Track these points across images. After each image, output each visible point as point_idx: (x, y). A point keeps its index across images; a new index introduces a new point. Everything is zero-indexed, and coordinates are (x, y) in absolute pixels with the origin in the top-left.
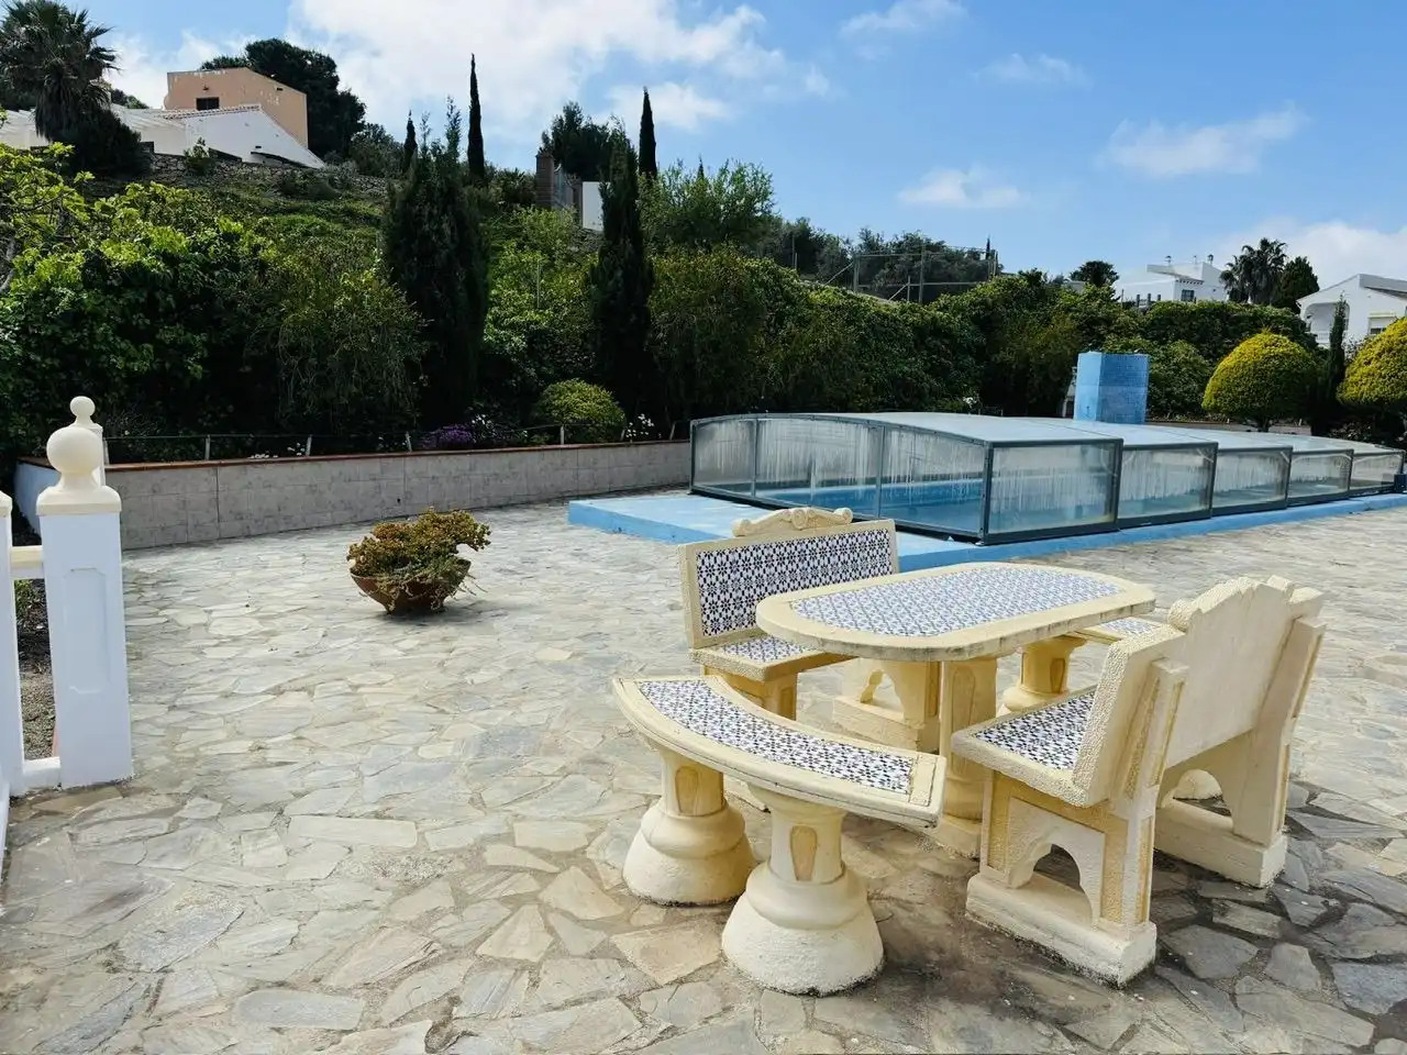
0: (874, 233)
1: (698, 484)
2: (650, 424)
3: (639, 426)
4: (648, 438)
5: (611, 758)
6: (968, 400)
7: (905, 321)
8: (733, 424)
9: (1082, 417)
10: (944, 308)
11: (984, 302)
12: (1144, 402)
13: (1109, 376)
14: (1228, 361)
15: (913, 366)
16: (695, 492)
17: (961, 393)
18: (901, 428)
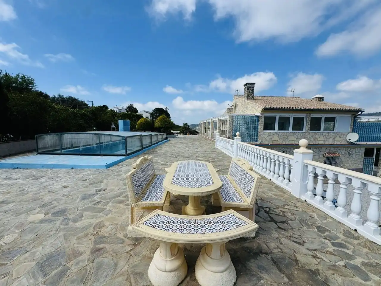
0: (61, 95)
1: (40, 151)
2: (12, 136)
3: (7, 137)
4: (11, 140)
5: (102, 246)
6: (94, 128)
7: (78, 113)
8: (52, 136)
9: (121, 131)
10: (85, 111)
11: (93, 111)
12: (130, 128)
13: (125, 124)
14: (139, 122)
15: (82, 122)
16: (39, 153)
17: (92, 127)
18: (104, 134)
